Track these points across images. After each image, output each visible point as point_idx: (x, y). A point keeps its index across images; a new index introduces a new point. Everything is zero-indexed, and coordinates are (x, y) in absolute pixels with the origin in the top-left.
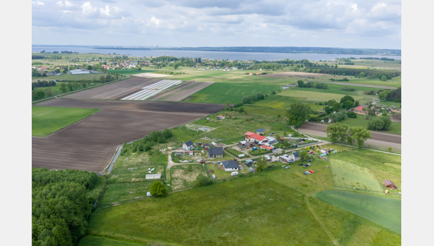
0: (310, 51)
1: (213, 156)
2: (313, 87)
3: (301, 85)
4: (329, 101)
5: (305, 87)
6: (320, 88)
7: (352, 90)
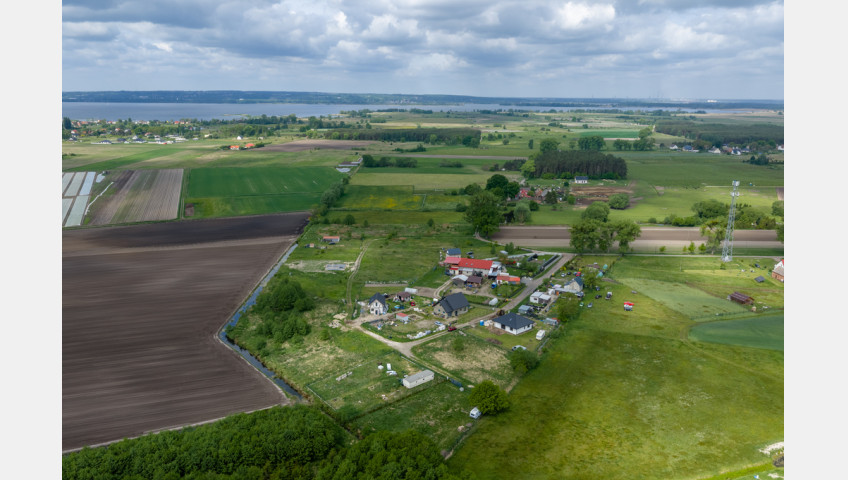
0: (272, 99)
1: (453, 314)
2: (391, 165)
3: (369, 163)
4: (467, 188)
5: (378, 166)
6: (405, 166)
7: (459, 166)
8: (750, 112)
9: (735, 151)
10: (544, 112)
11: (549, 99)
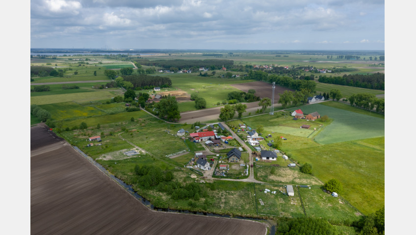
6: (42, 90)
7: (77, 88)
8: (156, 55)
9: (189, 72)
10: (60, 56)
11: (53, 49)
